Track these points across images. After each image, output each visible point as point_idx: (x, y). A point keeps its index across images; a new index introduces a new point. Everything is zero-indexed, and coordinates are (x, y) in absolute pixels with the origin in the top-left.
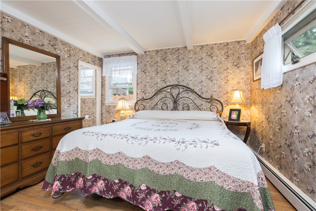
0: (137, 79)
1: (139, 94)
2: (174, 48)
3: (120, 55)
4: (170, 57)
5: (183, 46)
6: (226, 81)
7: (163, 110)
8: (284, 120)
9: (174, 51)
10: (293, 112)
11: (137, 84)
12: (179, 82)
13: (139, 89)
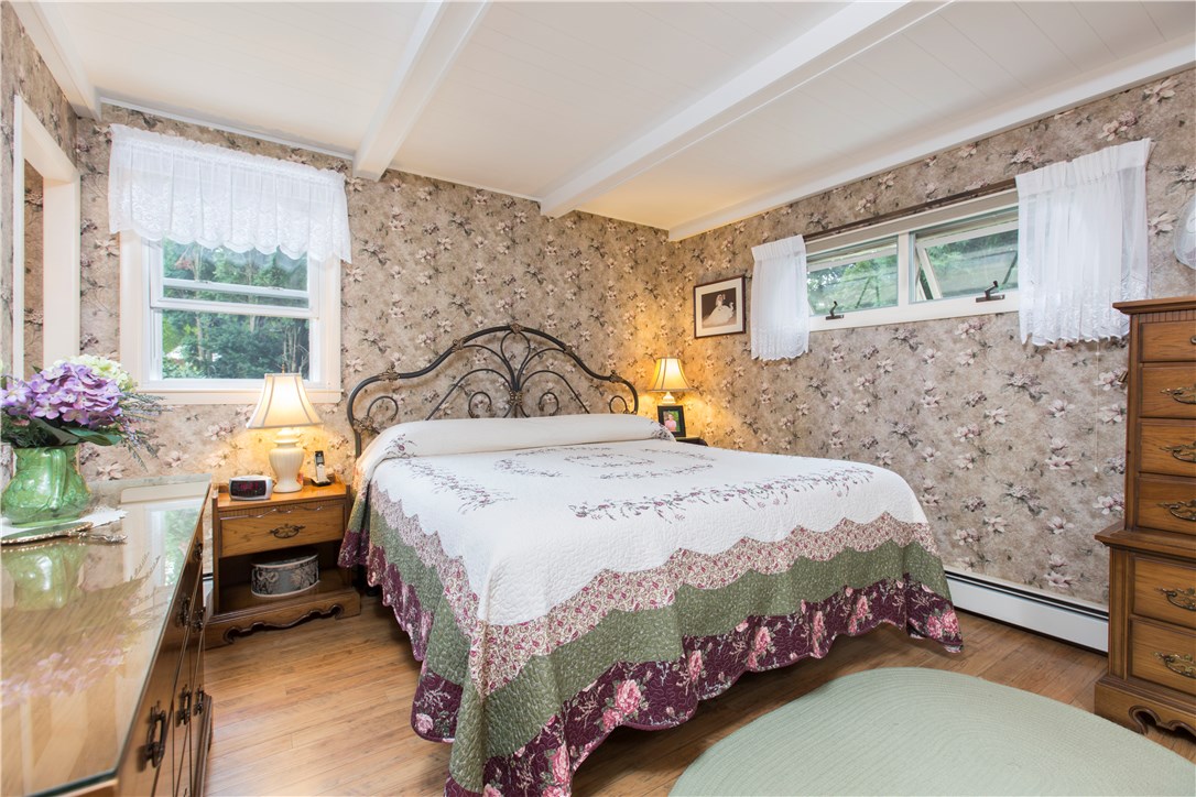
0: (342, 280)
1: (352, 353)
2: (497, 194)
3: (232, 142)
4: (484, 221)
5: (527, 198)
6: (633, 330)
7: (472, 416)
8: (802, 423)
9: (499, 203)
10: (827, 407)
11: (344, 304)
12: (514, 318)
13: (351, 329)
